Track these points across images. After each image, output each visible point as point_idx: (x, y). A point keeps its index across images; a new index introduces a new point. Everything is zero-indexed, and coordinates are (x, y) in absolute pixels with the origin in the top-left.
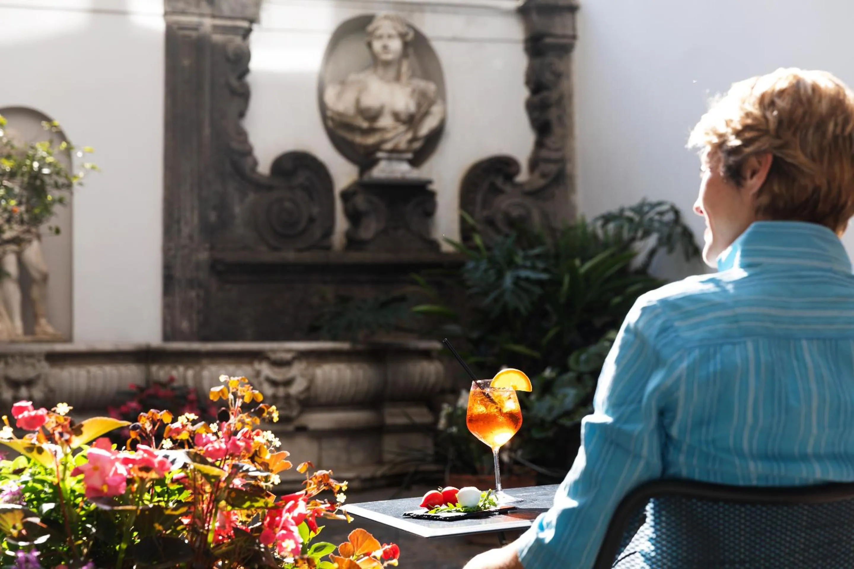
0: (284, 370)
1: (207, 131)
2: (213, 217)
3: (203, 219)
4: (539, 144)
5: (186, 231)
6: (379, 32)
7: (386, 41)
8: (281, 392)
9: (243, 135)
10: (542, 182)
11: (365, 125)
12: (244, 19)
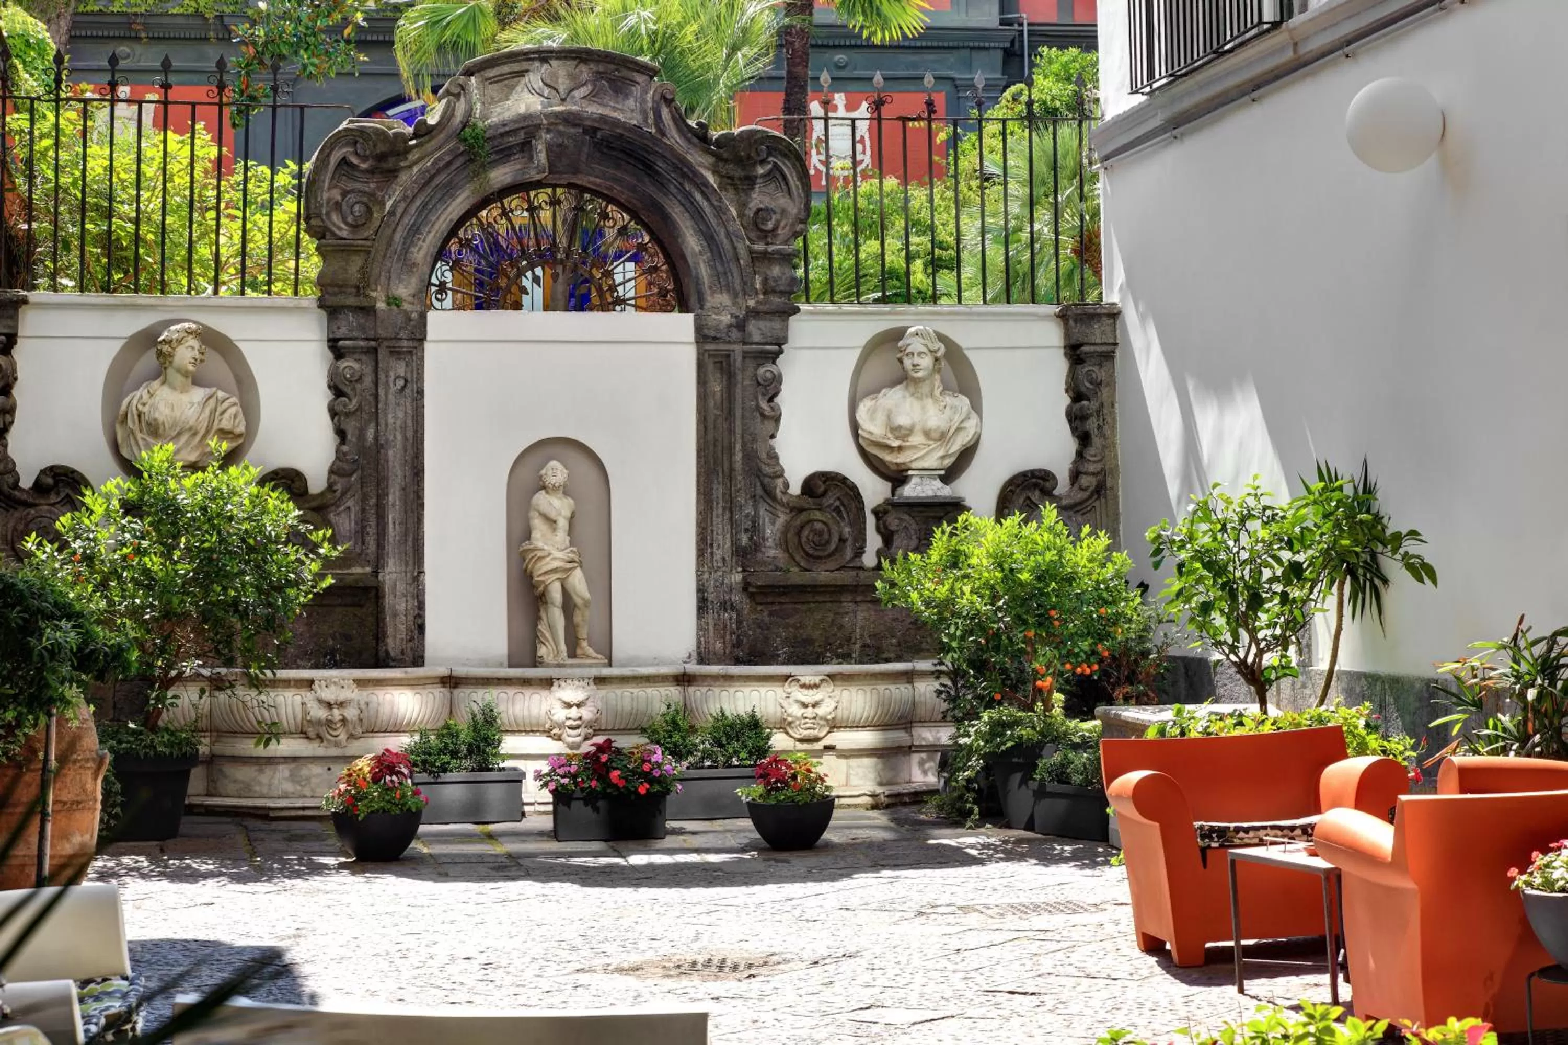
0: (811, 692)
1: (738, 456)
2: (744, 539)
3: (735, 543)
4: (1080, 455)
5: (718, 554)
6: (909, 350)
7: (916, 360)
8: (809, 712)
9: (774, 457)
10: (1081, 496)
11: (895, 443)
12: (776, 344)
